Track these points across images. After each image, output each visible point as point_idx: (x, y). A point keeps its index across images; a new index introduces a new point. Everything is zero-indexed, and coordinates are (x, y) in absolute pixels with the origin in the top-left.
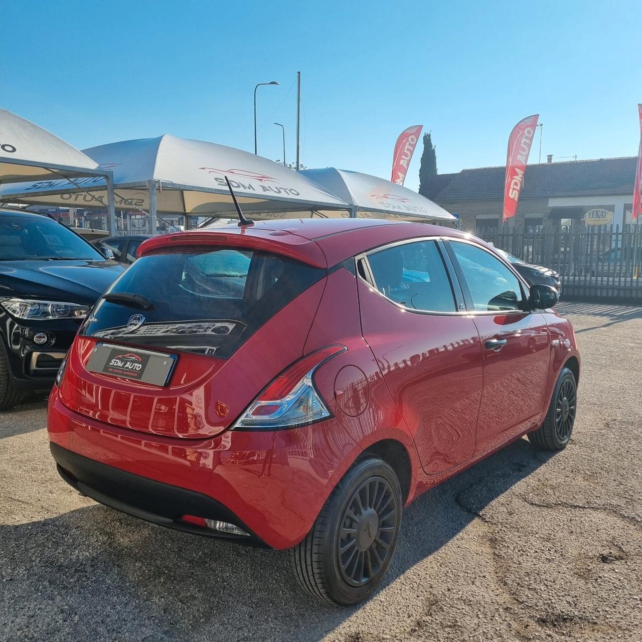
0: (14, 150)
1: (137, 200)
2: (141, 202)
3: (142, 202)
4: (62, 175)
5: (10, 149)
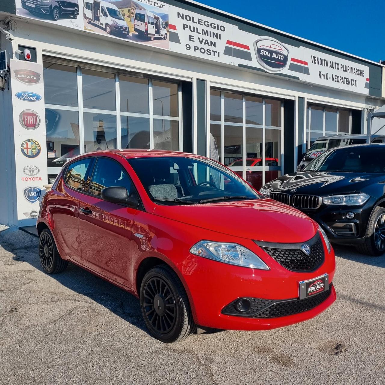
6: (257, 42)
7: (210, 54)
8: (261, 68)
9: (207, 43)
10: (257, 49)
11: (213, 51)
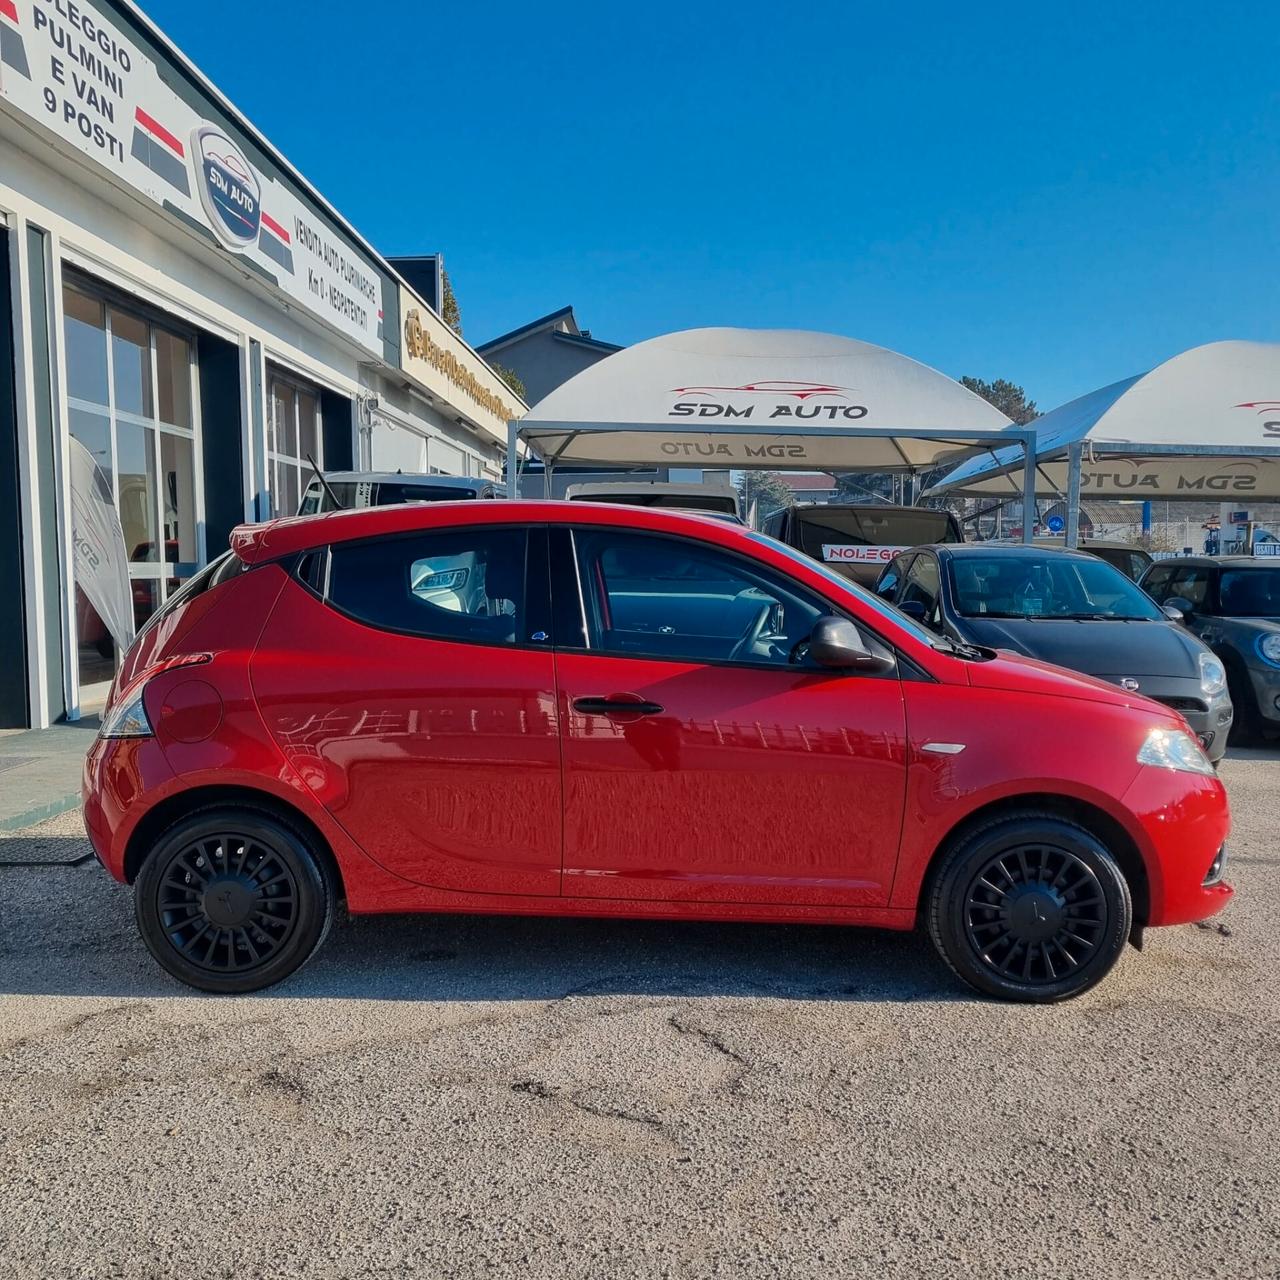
0: (864, 412)
1: (1237, 477)
2: (1248, 483)
3: (1251, 482)
4: (984, 447)
5: (859, 412)
6: (203, 135)
7: (102, 145)
8: (209, 226)
9: (93, 99)
10: (203, 162)
11: (108, 135)
